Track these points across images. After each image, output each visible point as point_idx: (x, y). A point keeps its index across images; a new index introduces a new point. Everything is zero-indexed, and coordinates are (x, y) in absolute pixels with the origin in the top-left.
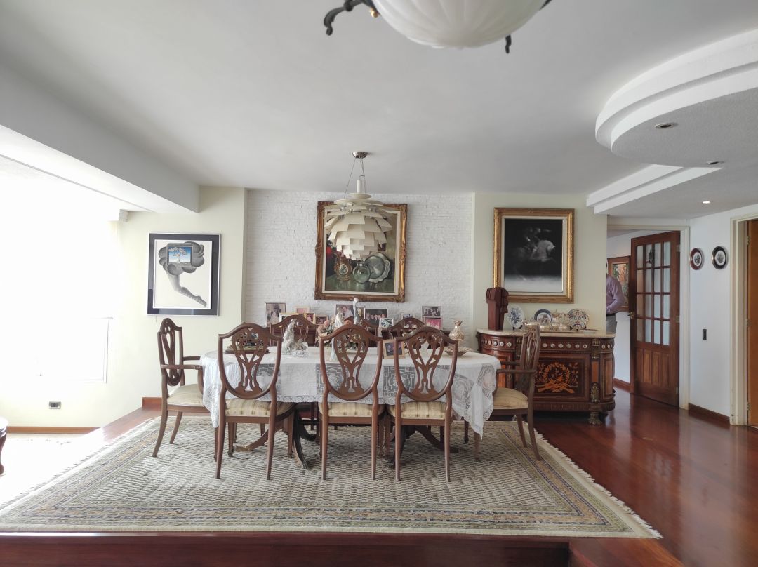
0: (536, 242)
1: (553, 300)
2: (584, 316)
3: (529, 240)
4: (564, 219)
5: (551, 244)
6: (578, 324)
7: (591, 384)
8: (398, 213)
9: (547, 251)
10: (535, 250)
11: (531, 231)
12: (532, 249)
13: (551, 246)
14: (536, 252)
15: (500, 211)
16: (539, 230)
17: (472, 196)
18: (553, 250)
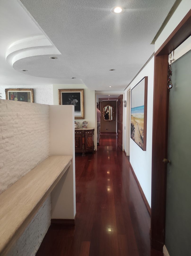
0: (72, 100)
1: (78, 118)
2: (87, 123)
3: (70, 99)
4: (81, 92)
5: (77, 100)
6: (85, 125)
7: (82, 144)
8: (31, 91)
9: (76, 103)
10: (72, 102)
11: (71, 96)
12: (71, 102)
13: (77, 101)
14: (72, 103)
15: (60, 90)
16: (73, 96)
17: (52, 85)
18: (77, 103)
